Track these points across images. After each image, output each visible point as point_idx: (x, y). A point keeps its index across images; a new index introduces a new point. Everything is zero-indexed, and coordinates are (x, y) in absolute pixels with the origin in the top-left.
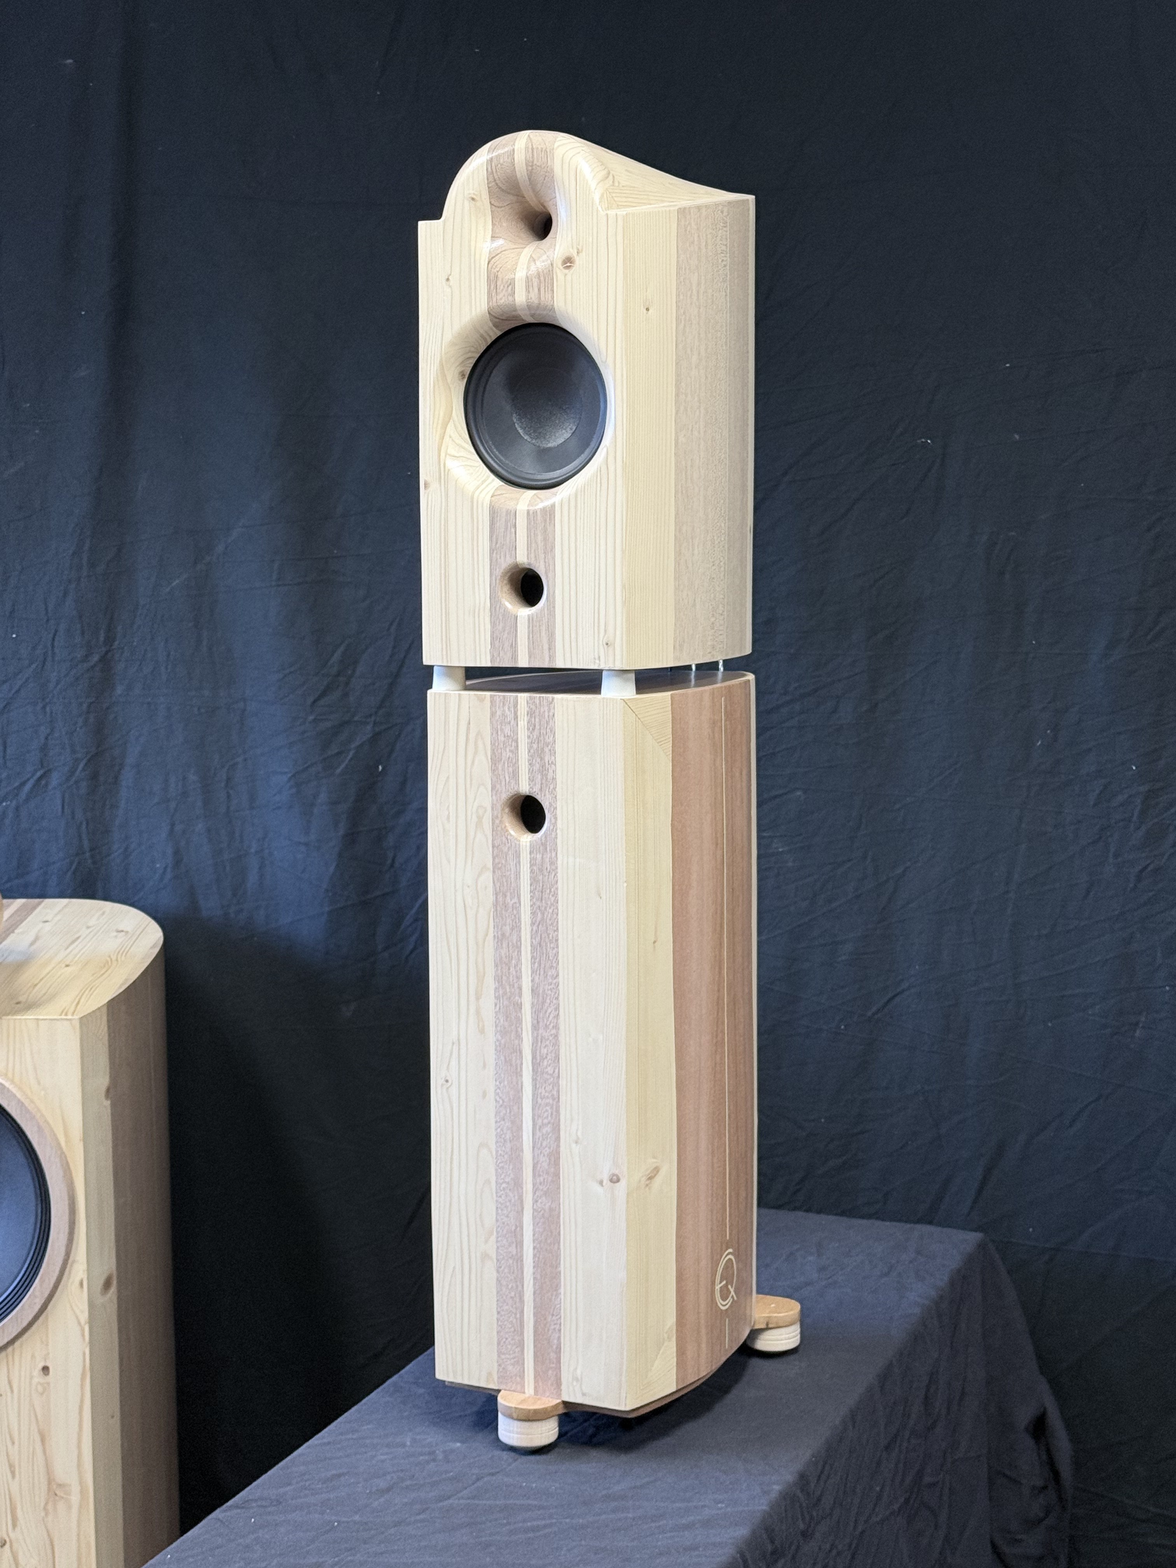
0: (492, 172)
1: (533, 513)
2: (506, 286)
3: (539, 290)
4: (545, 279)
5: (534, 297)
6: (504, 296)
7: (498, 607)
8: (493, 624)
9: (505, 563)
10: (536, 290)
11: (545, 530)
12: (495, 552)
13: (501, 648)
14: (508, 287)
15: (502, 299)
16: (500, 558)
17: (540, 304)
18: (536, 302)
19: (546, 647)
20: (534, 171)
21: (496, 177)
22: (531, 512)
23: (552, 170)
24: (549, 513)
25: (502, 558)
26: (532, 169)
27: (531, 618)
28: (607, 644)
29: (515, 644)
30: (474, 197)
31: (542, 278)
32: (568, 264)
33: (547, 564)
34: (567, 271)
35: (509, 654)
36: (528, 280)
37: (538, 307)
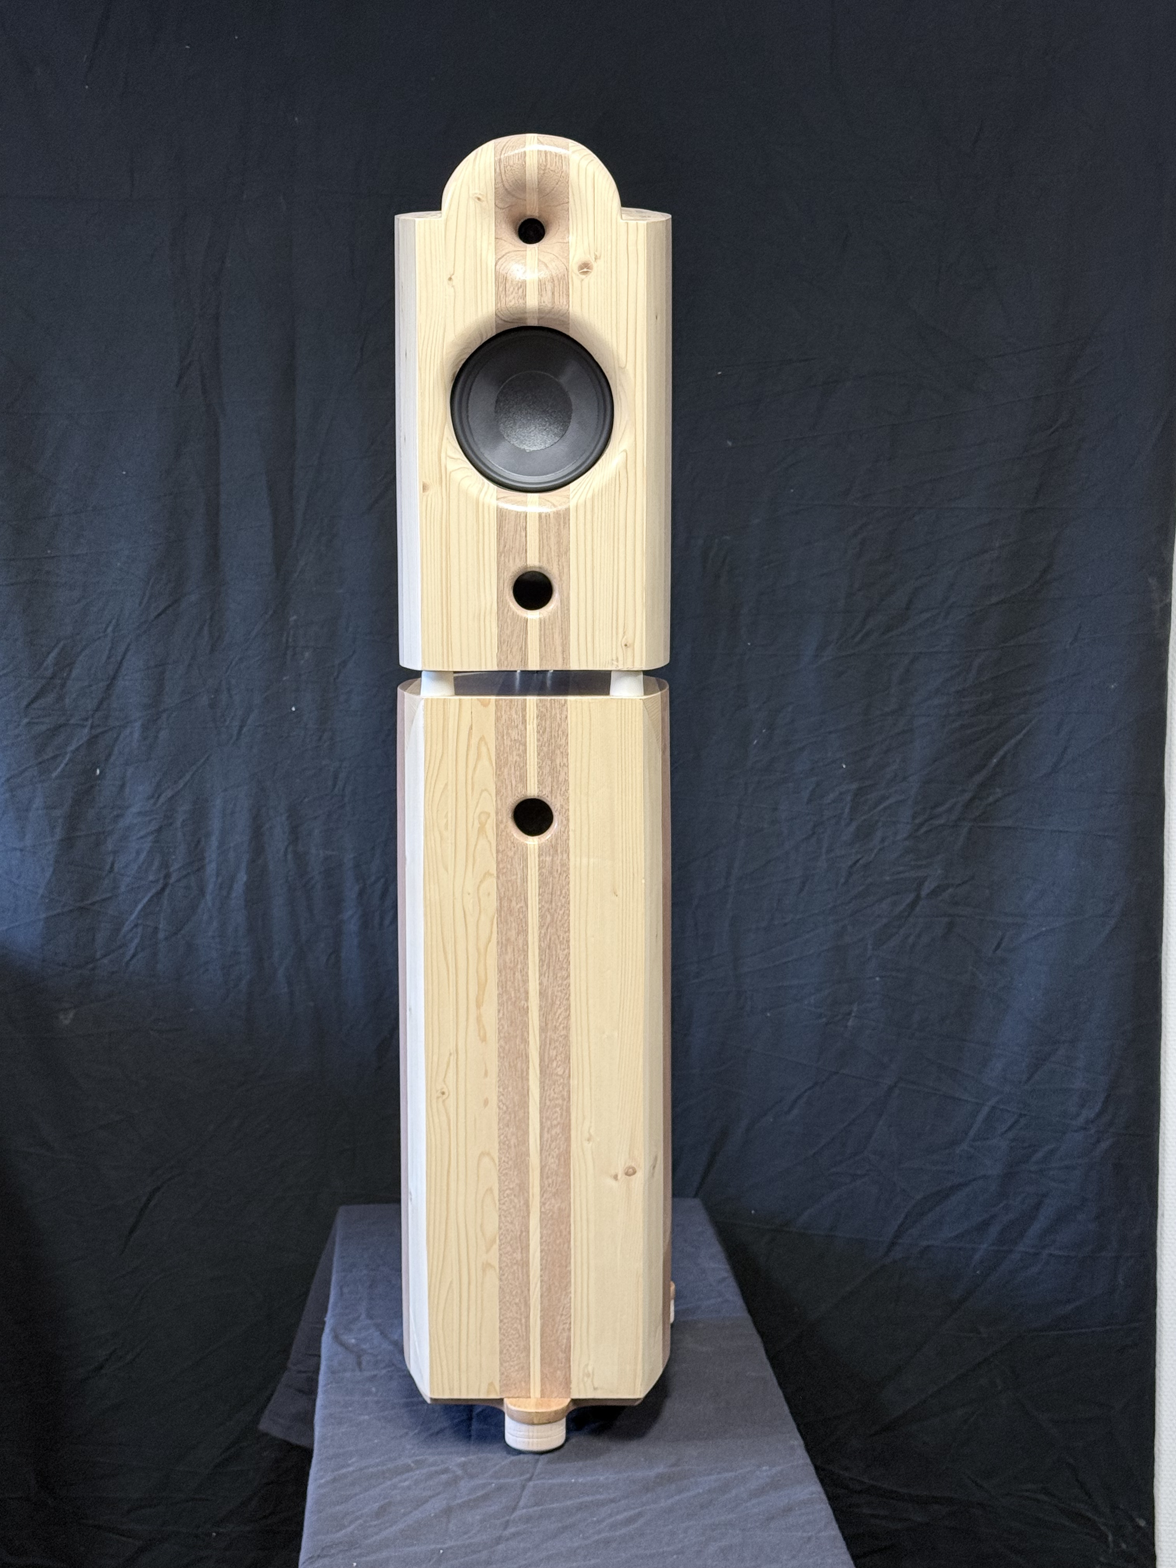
0: (501, 173)
1: (546, 516)
2: (516, 288)
3: (553, 293)
4: (561, 282)
5: (547, 301)
6: (514, 298)
7: (506, 611)
8: (501, 628)
9: (514, 568)
10: (550, 293)
11: (559, 535)
12: (503, 555)
13: (509, 652)
14: (518, 289)
15: (512, 302)
16: (509, 561)
17: (553, 308)
18: (550, 305)
19: (559, 649)
20: (546, 175)
21: (504, 178)
22: (543, 515)
23: (568, 175)
24: (563, 518)
25: (511, 561)
26: (544, 173)
27: (543, 622)
28: (626, 645)
29: (525, 648)
30: (480, 197)
31: (556, 282)
32: (585, 270)
33: (561, 567)
34: (583, 276)
35: (518, 658)
36: (541, 284)
37: (550, 312)
